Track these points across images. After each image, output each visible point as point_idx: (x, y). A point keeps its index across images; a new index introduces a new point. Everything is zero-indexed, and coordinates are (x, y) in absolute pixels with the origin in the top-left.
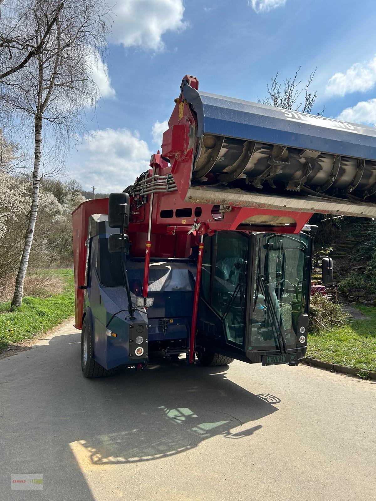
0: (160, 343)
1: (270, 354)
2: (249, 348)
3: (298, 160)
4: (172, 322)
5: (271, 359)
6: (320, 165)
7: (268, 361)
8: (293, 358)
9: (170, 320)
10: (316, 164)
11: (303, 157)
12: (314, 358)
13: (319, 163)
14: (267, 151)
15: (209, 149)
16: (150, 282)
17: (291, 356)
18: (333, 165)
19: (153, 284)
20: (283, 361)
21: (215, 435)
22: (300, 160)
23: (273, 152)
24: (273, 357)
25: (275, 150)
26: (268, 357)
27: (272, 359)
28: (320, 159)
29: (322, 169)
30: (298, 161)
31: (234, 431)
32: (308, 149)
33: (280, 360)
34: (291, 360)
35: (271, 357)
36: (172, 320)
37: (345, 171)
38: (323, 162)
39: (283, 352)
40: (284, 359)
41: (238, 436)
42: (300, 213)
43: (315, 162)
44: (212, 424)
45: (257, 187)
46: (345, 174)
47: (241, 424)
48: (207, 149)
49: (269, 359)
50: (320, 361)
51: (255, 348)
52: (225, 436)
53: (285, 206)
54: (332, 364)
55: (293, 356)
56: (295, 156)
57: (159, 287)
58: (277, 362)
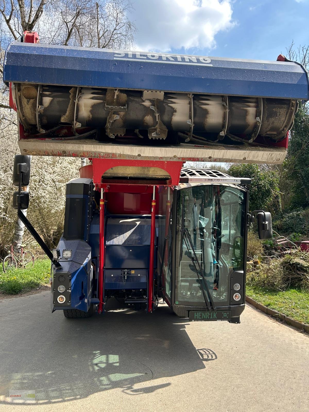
0: (124, 291)
1: (197, 310)
2: (176, 303)
3: (140, 103)
4: (134, 273)
5: (199, 315)
6: (171, 107)
7: (196, 317)
8: (226, 316)
9: (132, 271)
10: (166, 106)
11: (147, 100)
12: (287, 316)
13: (169, 105)
14: (100, 97)
15: (31, 100)
16: (115, 236)
17: (223, 313)
18: (189, 105)
19: (117, 238)
20: (214, 318)
21: (116, 387)
22: (144, 103)
23: (107, 96)
24: (201, 313)
25: (109, 94)
26: (195, 313)
27: (201, 315)
28: (170, 101)
29: (175, 111)
30: (142, 104)
31: (136, 386)
32: (146, 89)
33: (210, 316)
34: (223, 317)
35: (199, 313)
36: (134, 271)
37: (208, 112)
38: (174, 103)
39: (210, 308)
40: (215, 315)
41: (135, 392)
42: (166, 162)
43: (164, 104)
44: (124, 375)
45: (110, 137)
46: (209, 115)
47: (153, 378)
48: (28, 100)
49: (196, 314)
50: (292, 319)
51: (181, 303)
52: (123, 391)
53: (139, 155)
54: (303, 323)
55: (225, 314)
56: (136, 99)
57: (122, 241)
58: (206, 318)
